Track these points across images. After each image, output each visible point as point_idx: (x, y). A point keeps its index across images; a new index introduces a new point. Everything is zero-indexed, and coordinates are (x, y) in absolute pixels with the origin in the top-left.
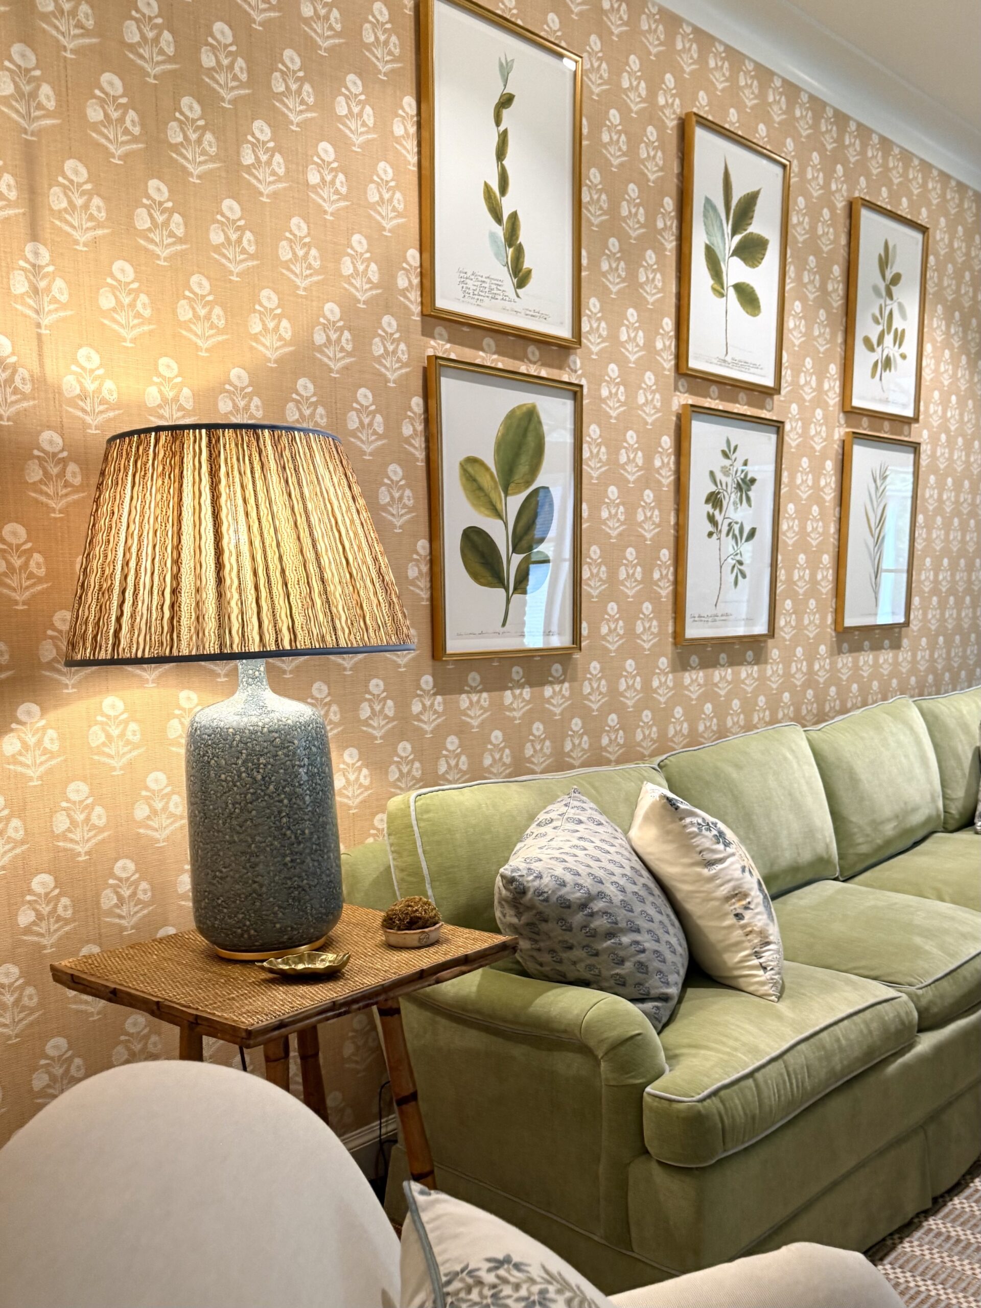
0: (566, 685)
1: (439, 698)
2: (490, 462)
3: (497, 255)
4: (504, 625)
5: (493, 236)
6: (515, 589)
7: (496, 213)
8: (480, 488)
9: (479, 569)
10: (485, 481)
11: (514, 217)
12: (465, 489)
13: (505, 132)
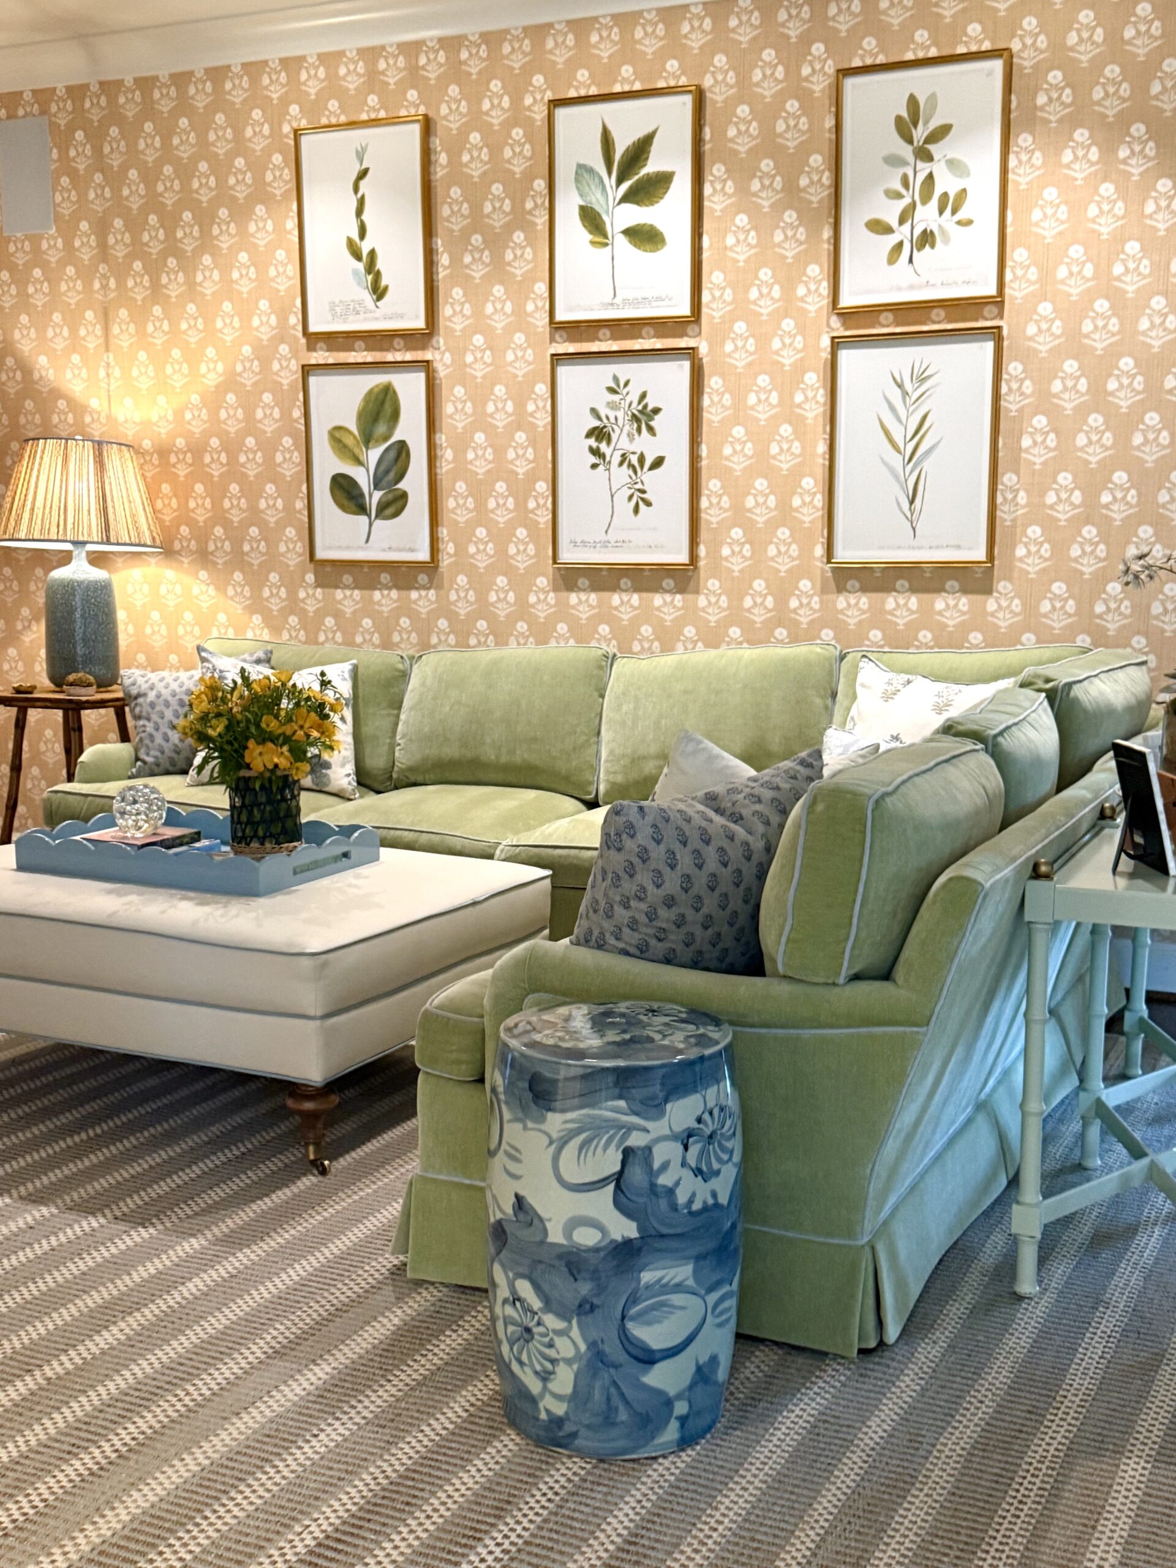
0: (432, 592)
1: (319, 590)
2: (354, 428)
3: (359, 284)
4: (367, 541)
5: (355, 272)
6: (377, 517)
7: (358, 256)
8: (345, 446)
9: (346, 502)
10: (349, 441)
11: (372, 253)
12: (333, 448)
13: (363, 197)
